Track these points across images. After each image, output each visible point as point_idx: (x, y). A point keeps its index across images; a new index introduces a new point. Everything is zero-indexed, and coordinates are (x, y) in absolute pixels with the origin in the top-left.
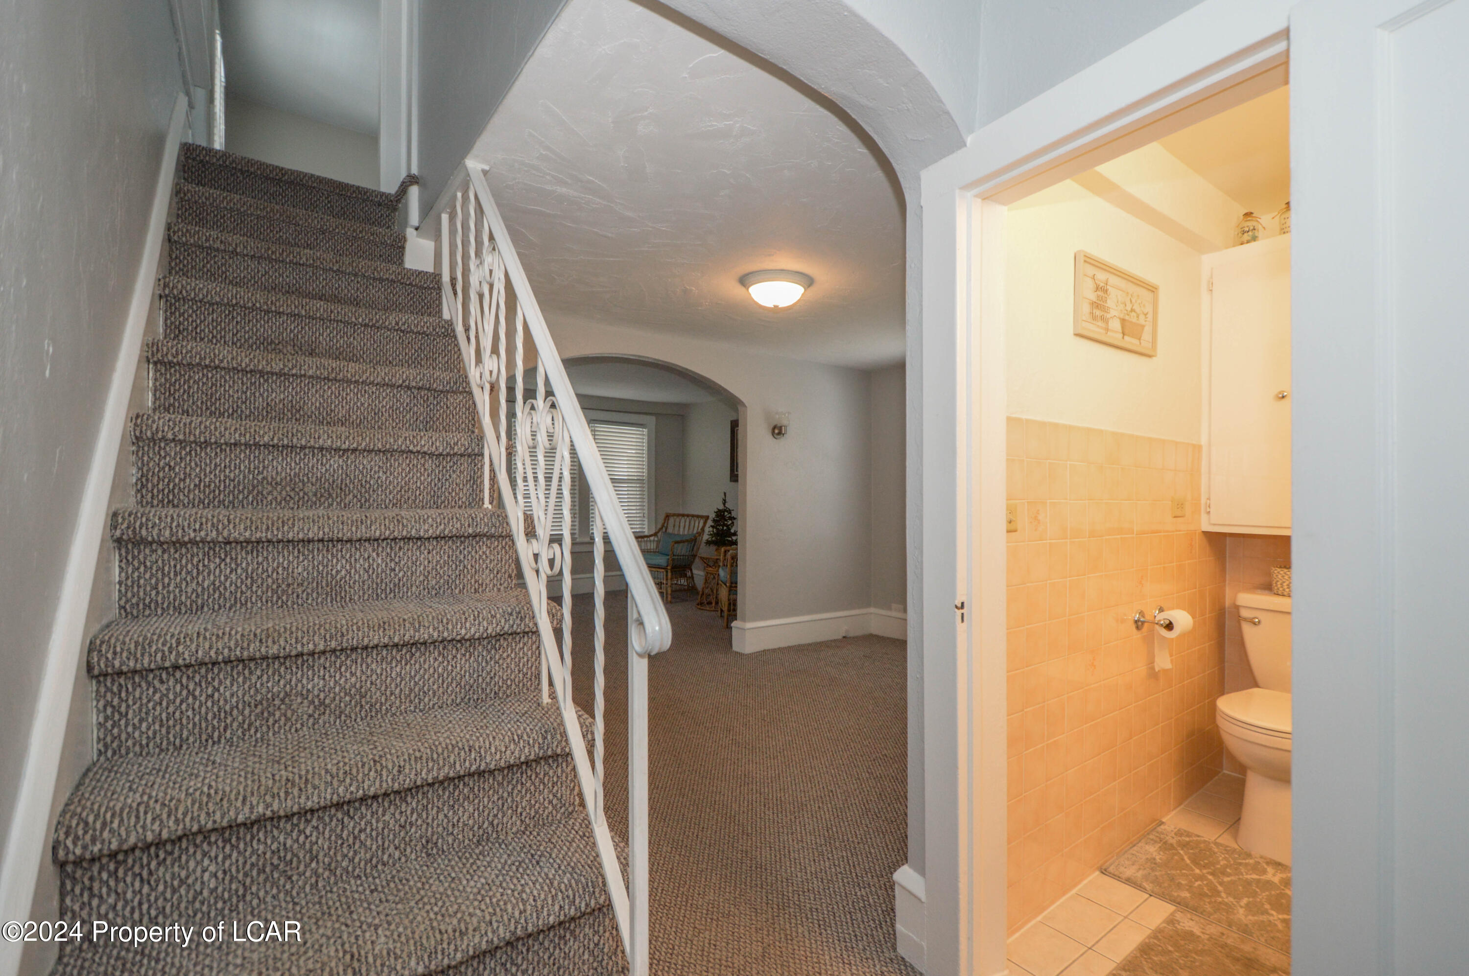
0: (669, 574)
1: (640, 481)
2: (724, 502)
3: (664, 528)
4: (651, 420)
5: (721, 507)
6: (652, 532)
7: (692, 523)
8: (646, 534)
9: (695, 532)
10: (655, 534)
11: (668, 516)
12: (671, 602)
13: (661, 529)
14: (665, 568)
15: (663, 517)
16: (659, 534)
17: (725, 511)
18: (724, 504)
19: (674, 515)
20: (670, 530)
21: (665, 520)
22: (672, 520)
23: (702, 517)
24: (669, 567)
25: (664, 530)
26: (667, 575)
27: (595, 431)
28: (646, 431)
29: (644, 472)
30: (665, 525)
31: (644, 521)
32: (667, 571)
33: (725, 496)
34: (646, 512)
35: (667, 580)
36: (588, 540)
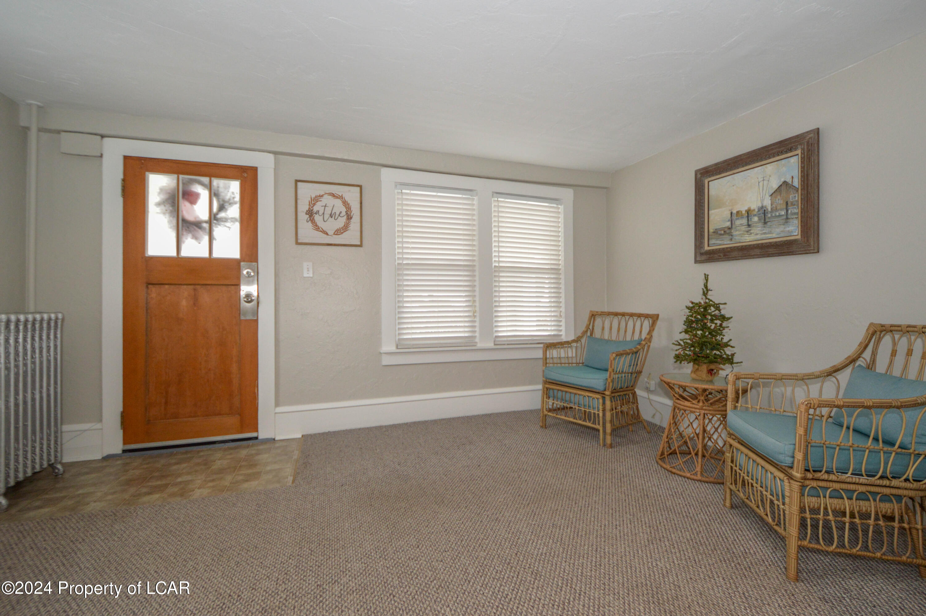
0: (608, 403)
1: (555, 271)
2: (706, 291)
3: (589, 331)
4: (568, 194)
5: (699, 298)
6: (571, 338)
8: (564, 338)
9: (636, 337)
10: (577, 340)
11: (593, 316)
12: (611, 446)
13: (585, 332)
14: (602, 393)
15: (587, 316)
16: (583, 340)
17: (706, 307)
18: (705, 294)
19: (603, 314)
20: (597, 334)
21: (590, 321)
22: (598, 321)
23: (647, 316)
24: (607, 393)
25: (589, 334)
26: (604, 403)
27: (499, 206)
28: (561, 207)
29: (559, 260)
30: (591, 327)
31: (561, 321)
32: (604, 398)
33: (707, 280)
34: (563, 310)
35: (604, 410)
36: (491, 345)
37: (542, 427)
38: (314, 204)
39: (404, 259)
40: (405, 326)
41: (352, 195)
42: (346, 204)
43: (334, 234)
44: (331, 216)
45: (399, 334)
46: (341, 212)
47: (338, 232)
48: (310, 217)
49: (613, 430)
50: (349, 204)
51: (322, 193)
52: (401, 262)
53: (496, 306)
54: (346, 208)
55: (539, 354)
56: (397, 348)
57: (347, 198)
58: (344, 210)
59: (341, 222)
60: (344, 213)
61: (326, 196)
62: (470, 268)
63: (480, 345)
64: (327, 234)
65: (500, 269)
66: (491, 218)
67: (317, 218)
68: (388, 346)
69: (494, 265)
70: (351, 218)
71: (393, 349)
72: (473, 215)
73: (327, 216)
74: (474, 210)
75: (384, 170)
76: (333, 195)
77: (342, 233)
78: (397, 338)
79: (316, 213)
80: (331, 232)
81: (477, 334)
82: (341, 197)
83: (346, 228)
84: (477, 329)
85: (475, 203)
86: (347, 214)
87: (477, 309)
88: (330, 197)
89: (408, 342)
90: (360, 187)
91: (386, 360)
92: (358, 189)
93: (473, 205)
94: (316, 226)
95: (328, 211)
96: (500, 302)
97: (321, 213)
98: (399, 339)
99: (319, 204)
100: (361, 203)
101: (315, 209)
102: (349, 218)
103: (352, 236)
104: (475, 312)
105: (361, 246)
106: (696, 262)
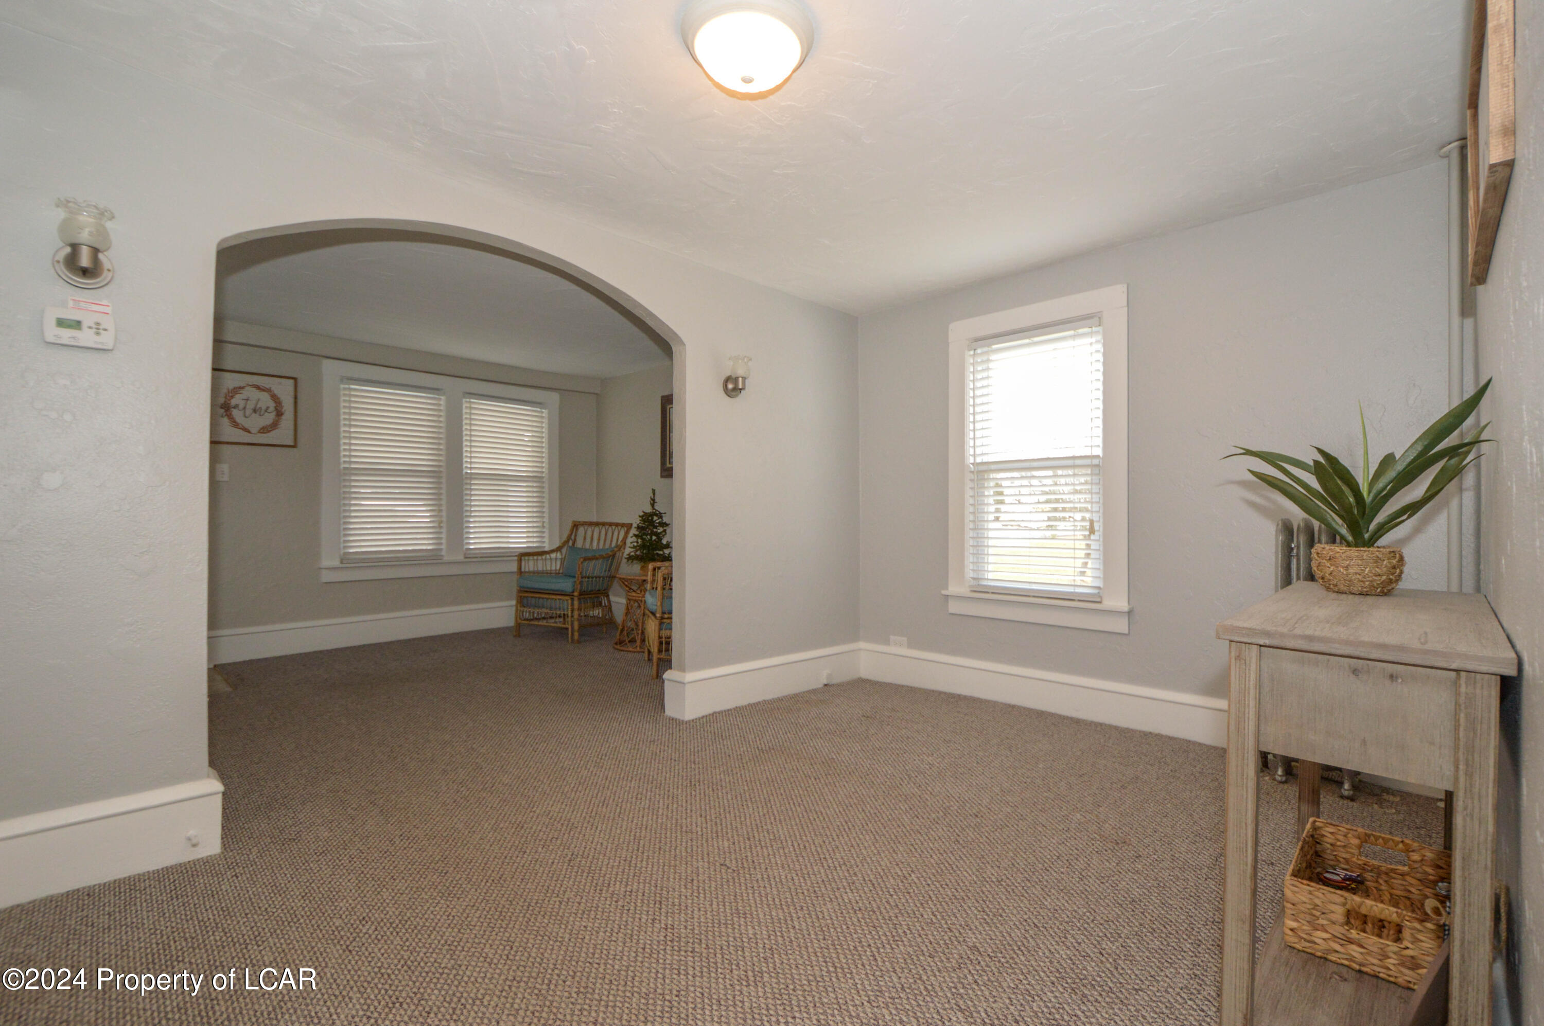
0: (576, 603)
1: (537, 479)
2: (653, 502)
3: (569, 543)
4: (554, 398)
5: (649, 510)
7: (610, 534)
8: (547, 549)
9: (607, 546)
10: (559, 549)
11: (576, 525)
12: (579, 642)
13: (567, 542)
14: (571, 595)
15: (569, 525)
16: (564, 550)
17: (652, 515)
18: (653, 505)
19: (584, 524)
20: (579, 544)
21: (572, 529)
22: (581, 530)
23: (623, 525)
24: (576, 594)
25: (571, 543)
26: (572, 604)
27: (471, 408)
28: (545, 412)
29: (543, 467)
30: (573, 537)
31: (544, 532)
32: (572, 599)
33: (654, 494)
34: (546, 520)
35: (572, 611)
36: (461, 558)
37: (515, 636)
38: (232, 397)
39: (350, 462)
40: (352, 538)
41: (284, 390)
42: (274, 397)
43: (259, 432)
44: (255, 411)
45: (345, 547)
46: (268, 408)
47: (264, 430)
48: (226, 411)
49: (580, 626)
50: (278, 398)
51: (242, 384)
52: (347, 466)
53: (467, 516)
54: (276, 402)
55: (514, 567)
56: (342, 563)
57: (277, 391)
58: (272, 405)
59: (269, 418)
60: (272, 409)
61: (247, 388)
62: (434, 474)
63: (446, 559)
64: (249, 432)
65: (472, 476)
66: (462, 421)
67: (235, 412)
68: (328, 560)
69: (465, 471)
70: (282, 414)
71: (336, 563)
72: (440, 416)
73: (248, 412)
74: (440, 410)
75: (326, 363)
76: (258, 388)
77: (270, 431)
78: (342, 552)
79: (234, 408)
80: (254, 430)
81: (443, 547)
82: (268, 390)
83: (274, 425)
84: (444, 541)
85: (441, 403)
86: (276, 409)
87: (444, 519)
88: (254, 389)
89: (357, 557)
90: (295, 379)
91: (327, 577)
92: (292, 381)
93: (440, 405)
94: (235, 422)
95: (251, 405)
96: (471, 511)
97: (241, 406)
98: (345, 554)
99: (238, 396)
100: (296, 398)
101: (233, 402)
102: (279, 414)
103: (283, 434)
104: (441, 522)
105: (294, 446)
106: (662, 476)
